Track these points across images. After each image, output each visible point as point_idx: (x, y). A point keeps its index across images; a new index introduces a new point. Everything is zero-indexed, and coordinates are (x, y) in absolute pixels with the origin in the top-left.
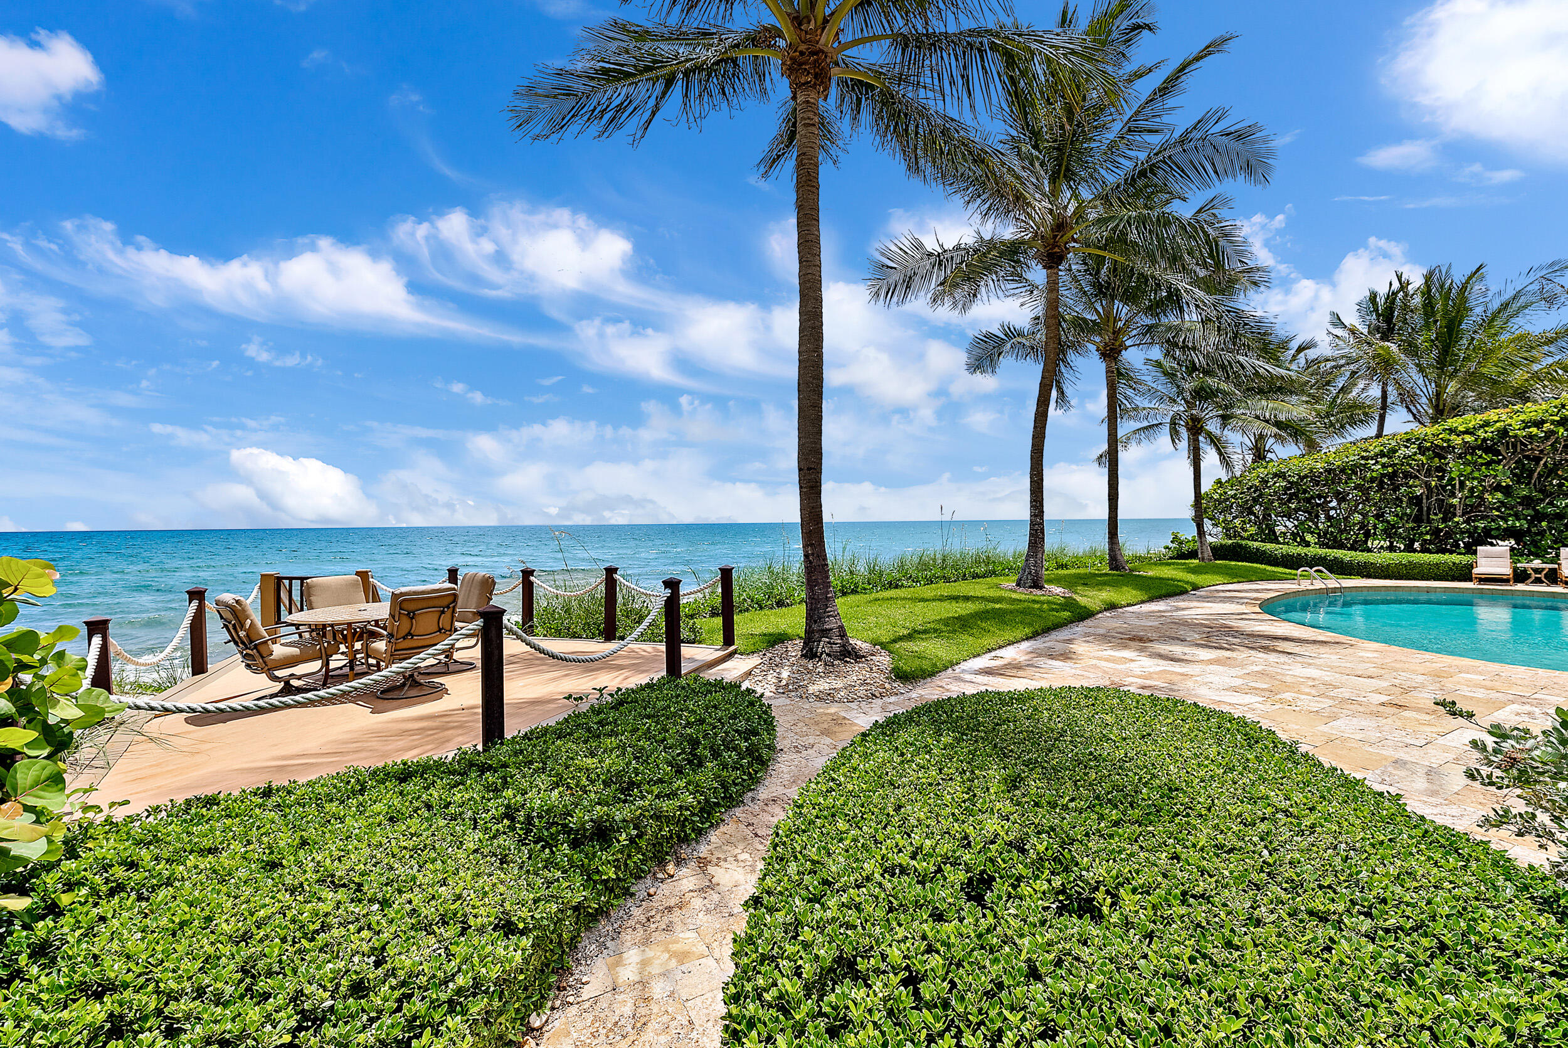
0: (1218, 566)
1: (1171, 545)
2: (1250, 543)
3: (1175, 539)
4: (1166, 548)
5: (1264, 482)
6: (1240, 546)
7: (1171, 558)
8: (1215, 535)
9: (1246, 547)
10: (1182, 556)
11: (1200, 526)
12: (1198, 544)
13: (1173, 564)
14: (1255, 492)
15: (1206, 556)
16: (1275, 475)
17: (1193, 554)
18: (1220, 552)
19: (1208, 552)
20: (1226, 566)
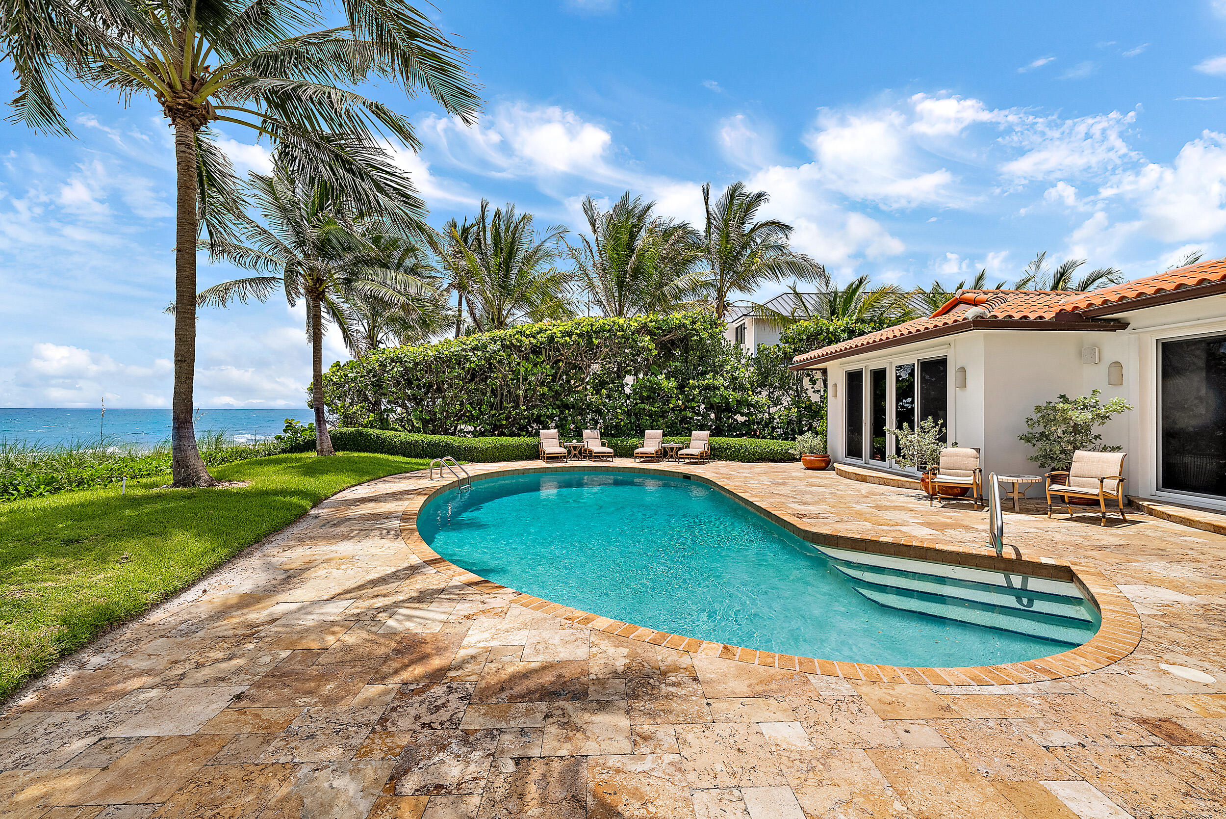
0: (341, 460)
1: (283, 435)
2: (371, 431)
3: (289, 427)
4: (278, 438)
5: (383, 365)
6: (360, 433)
7: (284, 451)
8: (333, 422)
9: (366, 436)
10: (297, 448)
11: (319, 413)
12: (316, 433)
13: (285, 461)
14: (374, 376)
15: (325, 447)
16: (393, 360)
17: (309, 446)
18: (341, 442)
19: (328, 443)
20: (349, 459)
